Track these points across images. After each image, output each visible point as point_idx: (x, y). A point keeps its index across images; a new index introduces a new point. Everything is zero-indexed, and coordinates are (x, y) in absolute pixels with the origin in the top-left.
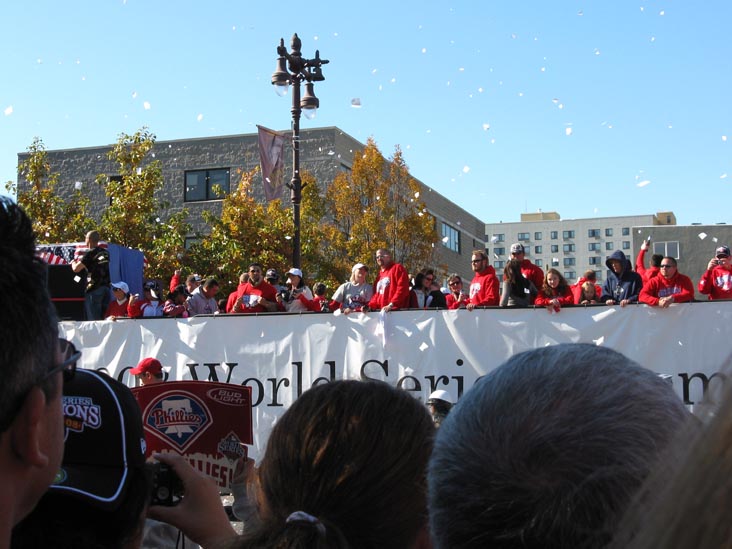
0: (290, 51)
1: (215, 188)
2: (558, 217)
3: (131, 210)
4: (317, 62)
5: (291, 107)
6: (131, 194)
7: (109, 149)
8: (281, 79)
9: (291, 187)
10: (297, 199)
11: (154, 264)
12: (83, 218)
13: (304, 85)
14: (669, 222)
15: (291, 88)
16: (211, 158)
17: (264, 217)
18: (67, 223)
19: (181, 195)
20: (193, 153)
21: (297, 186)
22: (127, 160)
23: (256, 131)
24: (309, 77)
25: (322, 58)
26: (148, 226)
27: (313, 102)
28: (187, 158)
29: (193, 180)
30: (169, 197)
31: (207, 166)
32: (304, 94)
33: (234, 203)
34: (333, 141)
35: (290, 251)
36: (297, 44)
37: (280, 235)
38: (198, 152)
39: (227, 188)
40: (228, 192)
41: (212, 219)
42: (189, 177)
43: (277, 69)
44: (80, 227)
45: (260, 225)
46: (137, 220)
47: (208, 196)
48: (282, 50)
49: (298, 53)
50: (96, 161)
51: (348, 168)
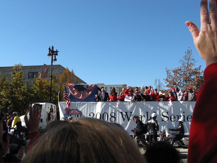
0: (51, 49)
1: (35, 76)
2: (104, 84)
3: (17, 80)
4: (57, 52)
5: (51, 60)
6: (17, 77)
7: (13, 67)
8: (49, 55)
9: (50, 77)
10: (52, 79)
11: (21, 91)
12: (7, 81)
13: (54, 56)
14: (126, 86)
15: (51, 56)
16: (34, 70)
17: (45, 82)
18: (3, 82)
19: (28, 77)
20: (30, 68)
21: (52, 76)
22: (16, 70)
23: (43, 65)
24: (55, 55)
25: (58, 51)
26: (20, 83)
27: (55, 60)
28: (29, 70)
29: (30, 74)
30: (25, 77)
31: (33, 71)
32: (54, 58)
33: (38, 79)
34: (59, 67)
35: (50, 89)
36: (53, 48)
37: (48, 86)
38: (32, 68)
39: (37, 76)
40: (37, 77)
41: (34, 82)
42: (29, 74)
43: (48, 53)
44: (6, 83)
45: (44, 84)
46: (18, 82)
47: (33, 78)
48: (50, 49)
49: (53, 50)
50: (10, 69)
51: (62, 73)
